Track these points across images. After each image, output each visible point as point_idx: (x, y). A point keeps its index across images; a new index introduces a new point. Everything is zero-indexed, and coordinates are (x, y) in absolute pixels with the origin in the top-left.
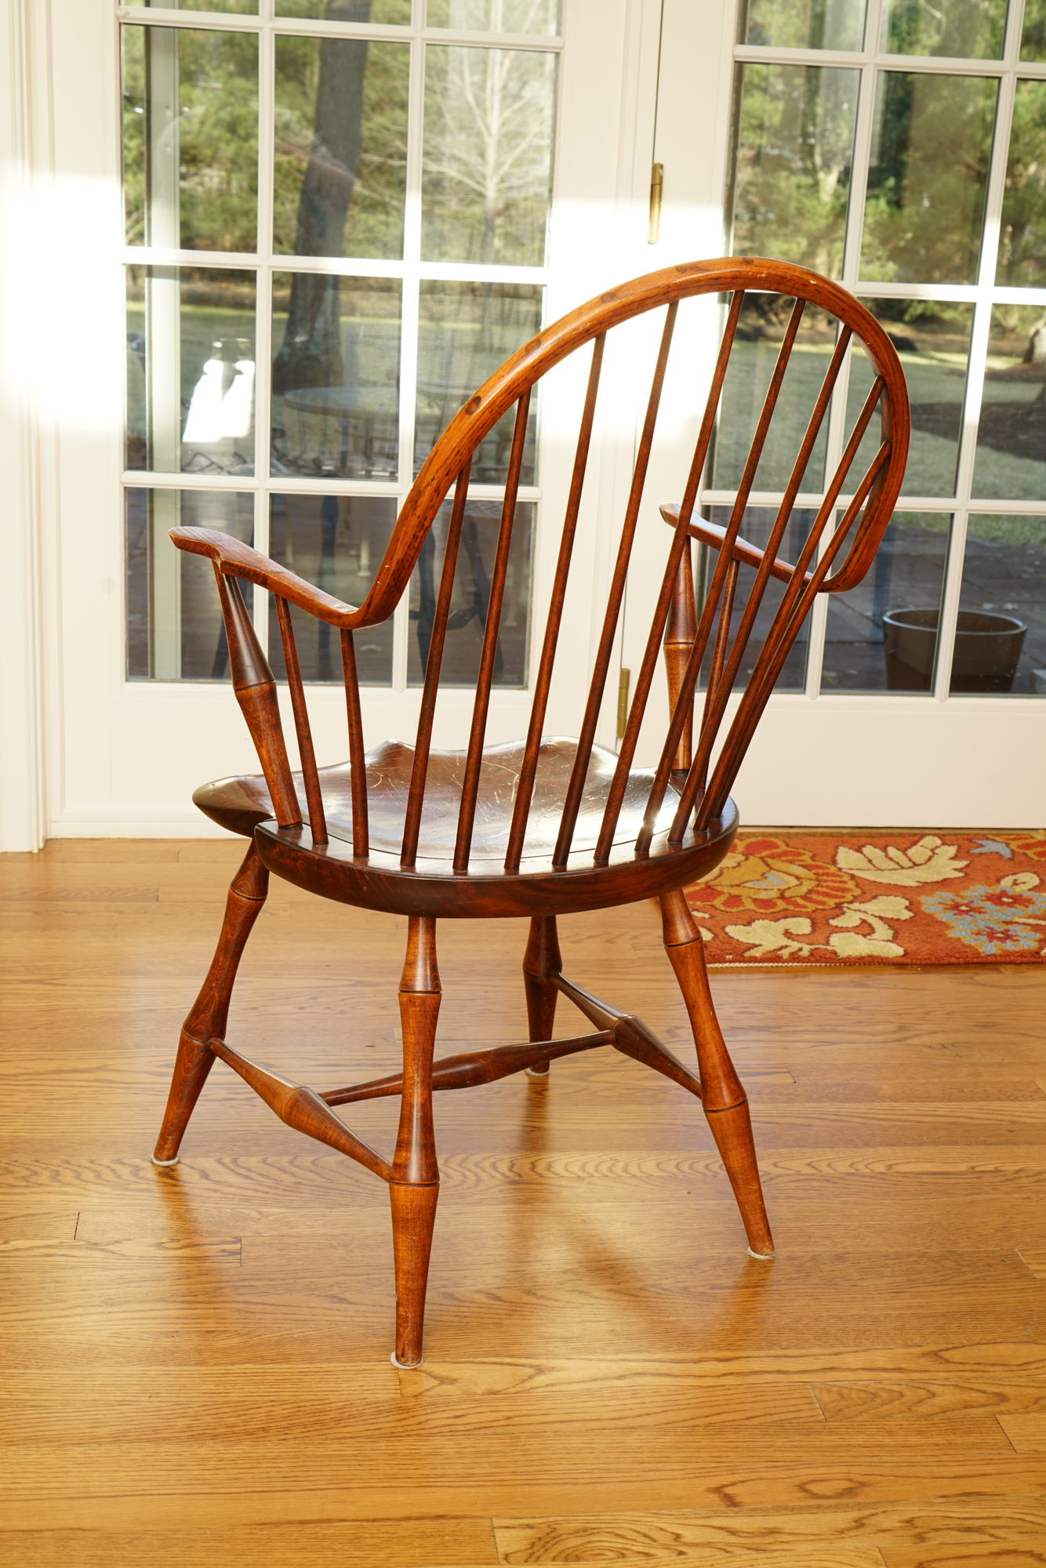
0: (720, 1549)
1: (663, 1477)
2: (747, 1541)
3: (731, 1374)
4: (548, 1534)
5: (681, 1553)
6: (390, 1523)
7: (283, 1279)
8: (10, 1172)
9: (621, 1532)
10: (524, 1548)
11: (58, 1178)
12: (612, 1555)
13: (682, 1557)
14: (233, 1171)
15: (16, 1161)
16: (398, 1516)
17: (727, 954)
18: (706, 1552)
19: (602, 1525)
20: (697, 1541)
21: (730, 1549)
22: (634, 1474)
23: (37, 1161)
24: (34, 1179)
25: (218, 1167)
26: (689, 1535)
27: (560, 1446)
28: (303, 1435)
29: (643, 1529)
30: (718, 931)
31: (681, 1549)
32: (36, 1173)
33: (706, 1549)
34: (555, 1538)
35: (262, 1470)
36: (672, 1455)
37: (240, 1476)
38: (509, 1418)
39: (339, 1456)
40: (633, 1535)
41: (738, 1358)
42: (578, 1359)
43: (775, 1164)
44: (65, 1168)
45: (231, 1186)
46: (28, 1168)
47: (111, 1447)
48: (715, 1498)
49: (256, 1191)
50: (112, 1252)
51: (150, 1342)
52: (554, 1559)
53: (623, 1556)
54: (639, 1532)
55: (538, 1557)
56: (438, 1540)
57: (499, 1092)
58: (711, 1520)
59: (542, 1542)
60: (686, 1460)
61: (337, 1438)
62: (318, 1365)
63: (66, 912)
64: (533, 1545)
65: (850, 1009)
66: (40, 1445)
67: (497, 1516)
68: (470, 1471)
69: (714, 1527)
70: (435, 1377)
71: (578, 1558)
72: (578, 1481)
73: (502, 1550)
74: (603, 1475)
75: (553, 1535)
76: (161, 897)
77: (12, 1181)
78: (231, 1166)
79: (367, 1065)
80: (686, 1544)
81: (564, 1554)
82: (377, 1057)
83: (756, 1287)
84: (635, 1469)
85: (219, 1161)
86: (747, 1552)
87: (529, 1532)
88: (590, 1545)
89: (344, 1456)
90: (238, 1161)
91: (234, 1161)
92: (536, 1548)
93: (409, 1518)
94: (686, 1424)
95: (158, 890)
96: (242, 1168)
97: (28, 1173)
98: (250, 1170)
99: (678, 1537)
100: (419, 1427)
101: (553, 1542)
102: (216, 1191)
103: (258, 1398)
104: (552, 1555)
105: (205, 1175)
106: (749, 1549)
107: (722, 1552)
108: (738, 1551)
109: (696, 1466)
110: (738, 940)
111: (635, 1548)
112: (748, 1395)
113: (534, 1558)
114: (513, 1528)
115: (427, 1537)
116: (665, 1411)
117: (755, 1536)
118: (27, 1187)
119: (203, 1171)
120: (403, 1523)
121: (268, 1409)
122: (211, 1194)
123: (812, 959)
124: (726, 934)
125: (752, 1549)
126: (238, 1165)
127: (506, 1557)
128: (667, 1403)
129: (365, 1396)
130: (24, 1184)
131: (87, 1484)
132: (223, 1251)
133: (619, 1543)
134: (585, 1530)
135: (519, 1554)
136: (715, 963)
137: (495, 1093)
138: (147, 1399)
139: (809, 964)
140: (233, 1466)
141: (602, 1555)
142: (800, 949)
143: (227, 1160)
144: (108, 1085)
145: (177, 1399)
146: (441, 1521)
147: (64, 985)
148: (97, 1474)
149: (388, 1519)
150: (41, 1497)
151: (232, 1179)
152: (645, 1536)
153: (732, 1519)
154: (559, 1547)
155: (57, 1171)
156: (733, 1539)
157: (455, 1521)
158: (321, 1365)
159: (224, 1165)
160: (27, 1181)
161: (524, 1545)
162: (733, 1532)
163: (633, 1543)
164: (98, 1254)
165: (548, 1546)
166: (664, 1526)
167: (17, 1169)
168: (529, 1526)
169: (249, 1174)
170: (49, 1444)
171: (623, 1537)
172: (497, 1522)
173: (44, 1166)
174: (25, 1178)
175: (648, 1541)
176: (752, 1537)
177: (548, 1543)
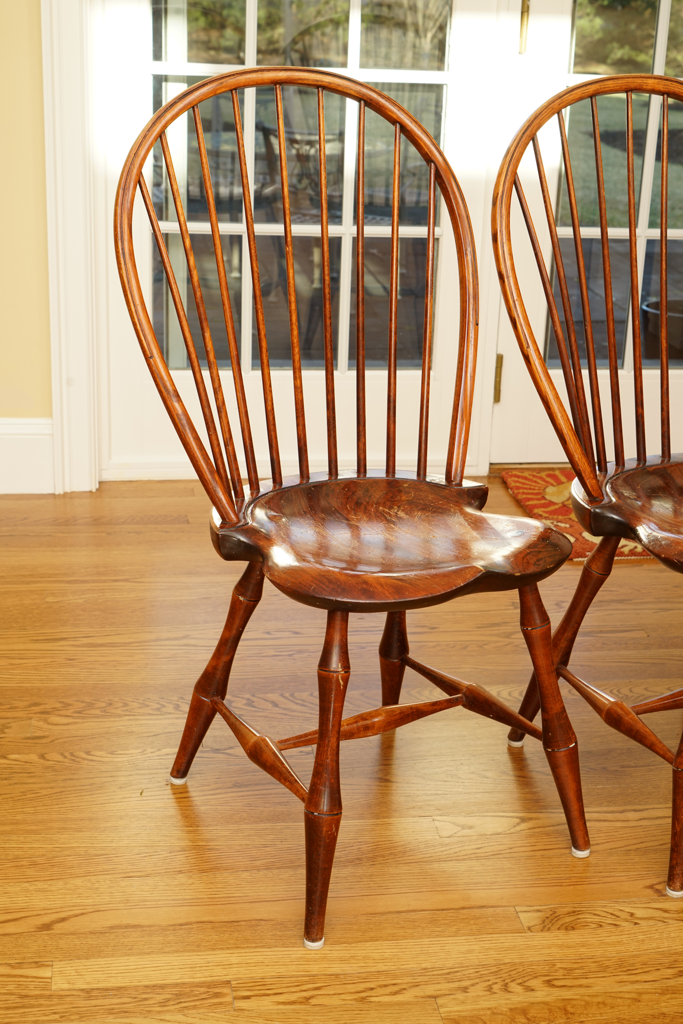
0: (660, 920)
1: (615, 880)
2: (675, 915)
3: (645, 819)
4: (551, 915)
5: (636, 924)
6: (453, 911)
7: (345, 769)
8: (147, 706)
9: (597, 913)
10: (539, 923)
11: (180, 709)
12: (594, 926)
13: (637, 926)
14: (293, 701)
15: (149, 699)
16: (456, 907)
17: (587, 551)
18: (651, 923)
19: (584, 909)
20: (645, 916)
21: (665, 921)
22: (597, 879)
23: (162, 698)
24: (164, 710)
25: (282, 699)
26: (639, 913)
27: (547, 864)
28: (384, 862)
29: (610, 911)
30: (578, 536)
31: (635, 921)
32: (164, 706)
33: (651, 921)
34: (556, 917)
35: (365, 883)
36: (618, 867)
37: (352, 886)
38: (511, 848)
39: (410, 873)
40: (604, 914)
41: (647, 809)
42: (545, 812)
43: (646, 689)
44: (182, 702)
45: (294, 711)
46: (158, 703)
47: (266, 872)
48: (649, 891)
49: (311, 714)
50: (230, 754)
51: (271, 809)
52: (559, 929)
53: (601, 926)
54: (608, 913)
55: (549, 928)
56: (485, 920)
57: (454, 647)
58: (651, 904)
59: (549, 920)
60: (628, 870)
61: (406, 863)
62: (382, 820)
63: (129, 533)
64: (544, 921)
65: (676, 587)
66: (222, 872)
67: (518, 905)
68: (495, 880)
69: (653, 908)
70: (458, 826)
71: (573, 928)
72: (562, 884)
73: (526, 924)
74: (578, 880)
75: (555, 915)
76: (190, 520)
77: (151, 712)
78: (290, 698)
79: (362, 631)
80: (638, 918)
81: (564, 926)
82: (367, 626)
83: (649, 766)
84: (596, 876)
85: (282, 695)
86: (677, 922)
87: (540, 914)
88: (579, 920)
89: (414, 873)
90: (295, 695)
91: (292, 695)
92: (546, 923)
93: (464, 908)
94: (623, 849)
95: (187, 516)
96: (299, 699)
97: (159, 706)
98: (303, 701)
99: (632, 915)
100: (456, 855)
101: (556, 919)
102: (286, 715)
103: (350, 841)
104: (557, 927)
105: (275, 705)
106: (677, 920)
107: (661, 923)
108: (671, 921)
109: (634, 873)
110: (592, 542)
111: (607, 921)
112: (658, 831)
113: (546, 929)
114: (529, 912)
115: (478, 918)
116: (608, 842)
117: (680, 913)
118: (161, 715)
119: (274, 702)
120: (460, 911)
121: (358, 847)
122: (283, 716)
123: (644, 553)
124: (584, 538)
125: (679, 920)
126: (295, 698)
127: (529, 929)
128: (608, 837)
129: (417, 838)
130: (159, 713)
131: (258, 894)
132: (301, 752)
133: (597, 919)
134: (574, 912)
135: (537, 927)
136: (579, 558)
137: (452, 647)
138: (280, 843)
139: (642, 557)
140: (346, 881)
141: (588, 926)
142: (636, 547)
143: (287, 695)
144: (194, 648)
145: (299, 843)
146: (484, 909)
147: (143, 582)
148: (263, 888)
149: (451, 909)
150: (232, 902)
151: (295, 707)
152: (612, 914)
153: (663, 904)
154: (560, 922)
155: (178, 705)
156: (666, 915)
157: (492, 909)
158: (384, 820)
159: (286, 698)
160: (160, 711)
161: (538, 921)
162: (666, 911)
163: (605, 918)
164: (221, 756)
165: (553, 921)
166: (622, 908)
167: (151, 704)
168: (538, 911)
169: (304, 703)
170: (226, 871)
171: (598, 915)
172: (518, 909)
173: (168, 701)
174: (158, 709)
175: (615, 917)
176: (678, 913)
177: (553, 920)
